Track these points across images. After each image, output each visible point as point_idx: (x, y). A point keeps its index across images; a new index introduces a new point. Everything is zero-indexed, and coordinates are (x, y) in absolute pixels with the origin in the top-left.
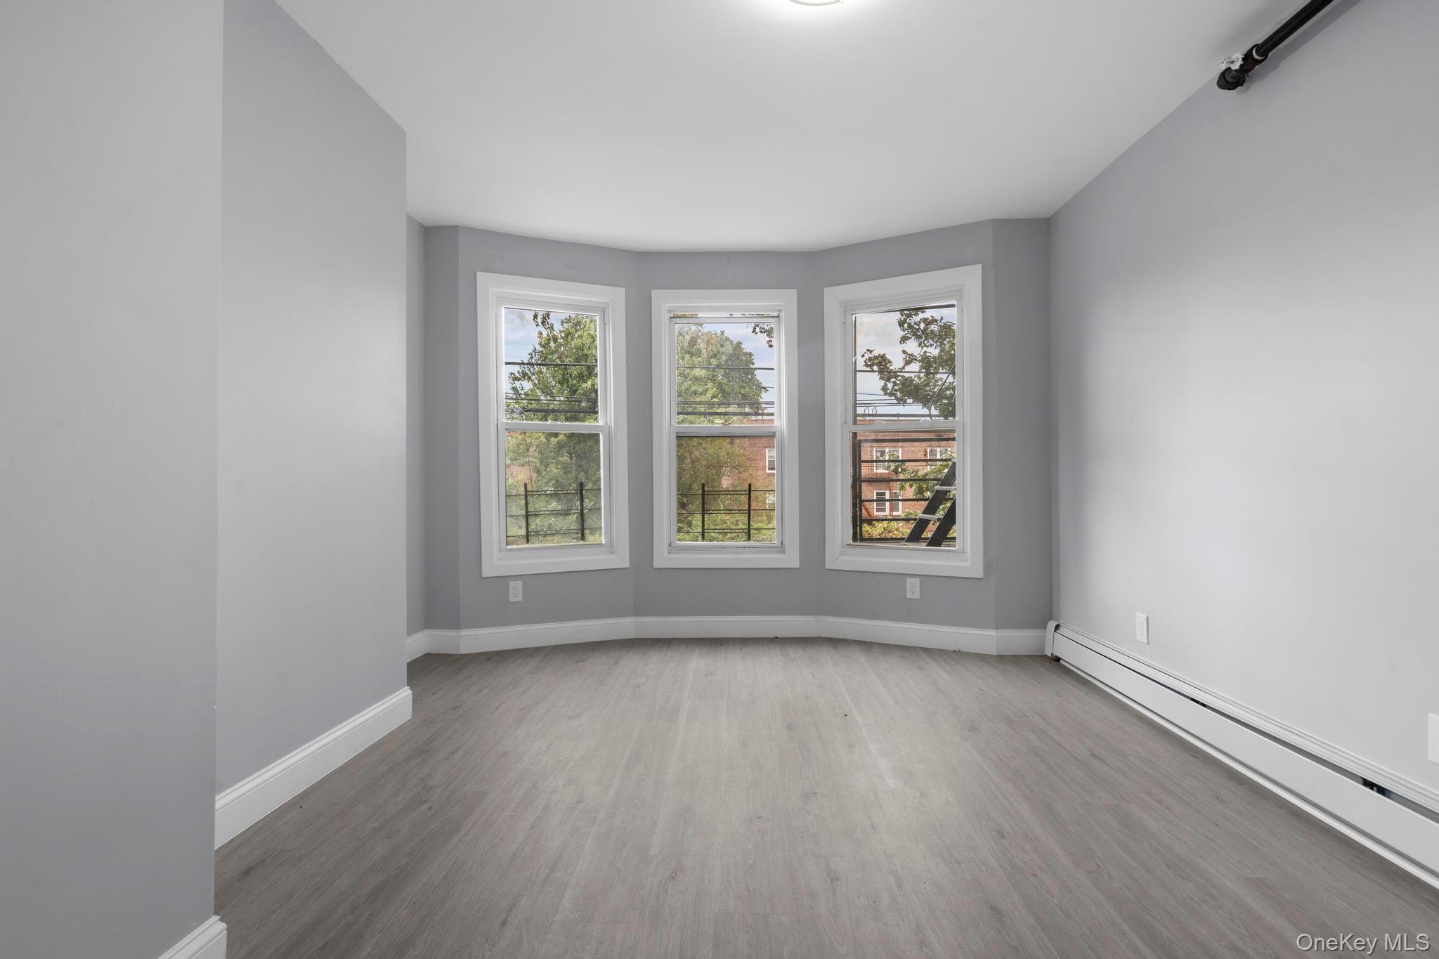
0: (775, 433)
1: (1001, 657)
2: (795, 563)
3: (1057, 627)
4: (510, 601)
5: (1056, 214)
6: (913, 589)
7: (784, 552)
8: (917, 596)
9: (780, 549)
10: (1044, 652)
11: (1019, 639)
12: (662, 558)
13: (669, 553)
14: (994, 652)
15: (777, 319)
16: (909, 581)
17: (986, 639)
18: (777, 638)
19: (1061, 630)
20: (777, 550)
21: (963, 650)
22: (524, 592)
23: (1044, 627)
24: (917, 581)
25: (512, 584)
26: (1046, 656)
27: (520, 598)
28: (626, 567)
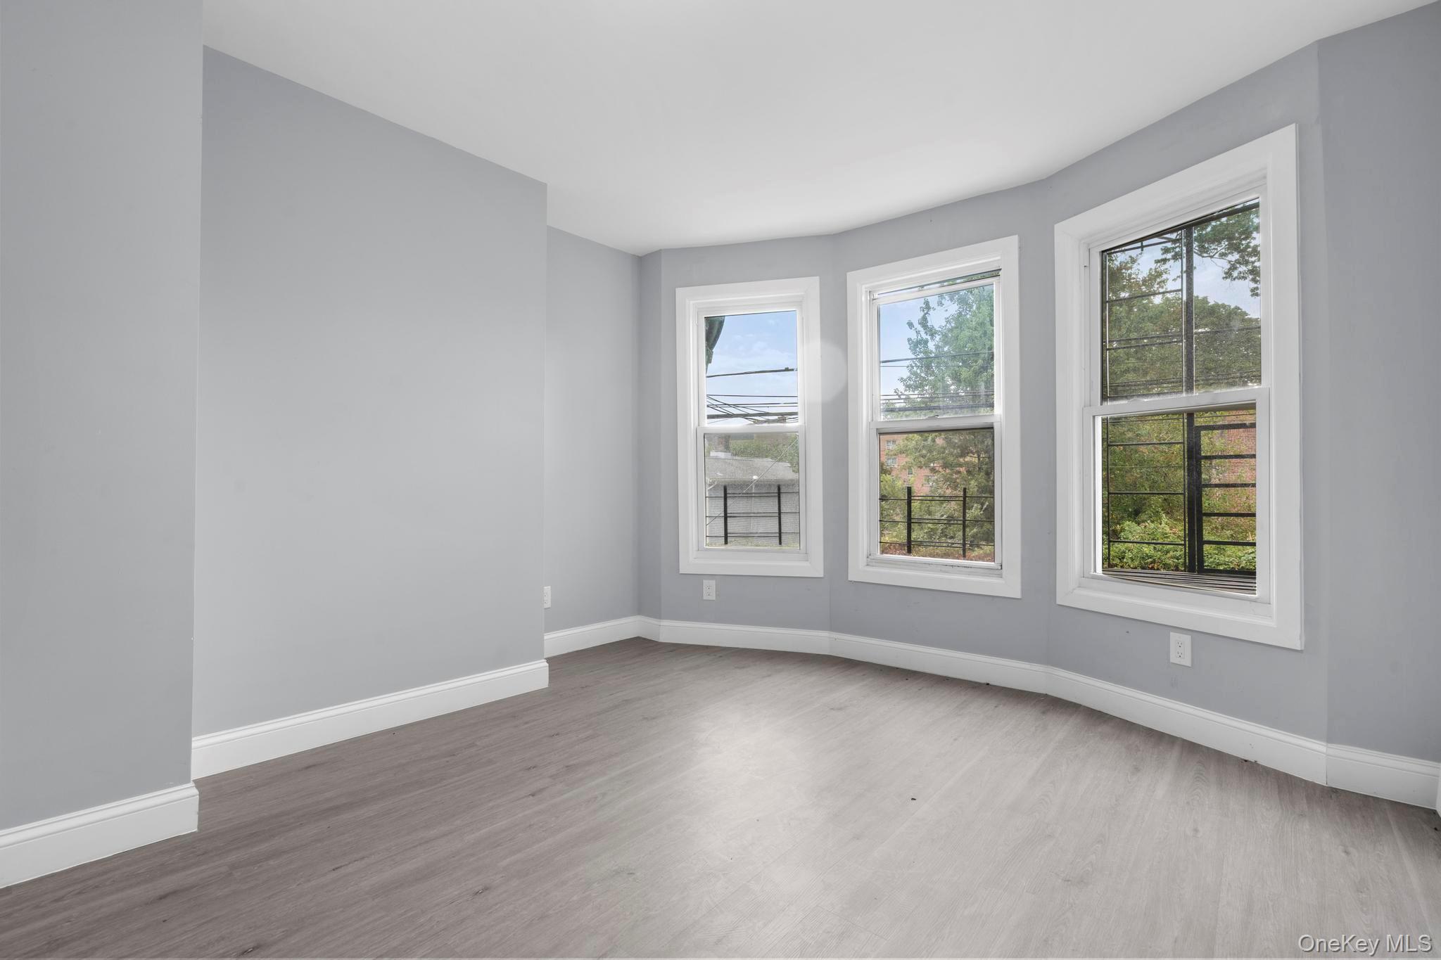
0: (993, 423)
2: (1016, 592)
4: (704, 598)
6: (1180, 651)
7: (1002, 576)
8: (1187, 661)
9: (997, 572)
12: (859, 570)
16: (1175, 637)
18: (988, 684)
20: (994, 572)
22: (717, 591)
24: (1187, 639)
25: (706, 582)
27: (713, 597)
28: (820, 576)
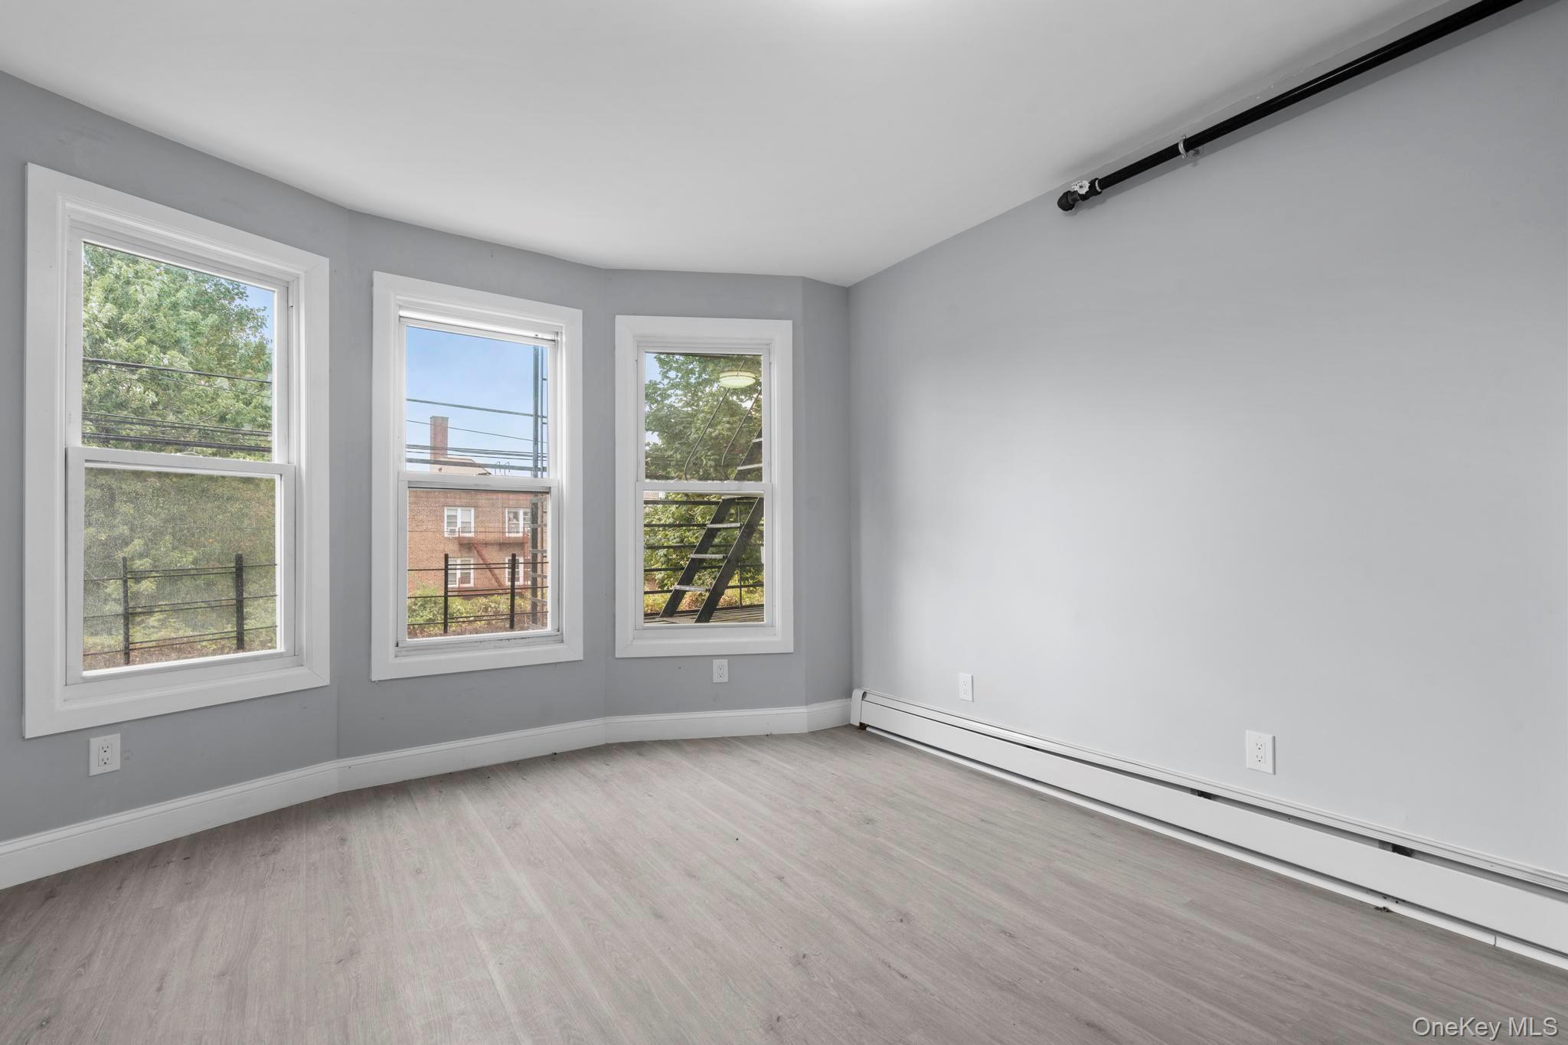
0: (550, 488)
1: (813, 733)
2: (579, 655)
3: (864, 694)
4: (95, 772)
5: (857, 285)
6: (720, 672)
7: (562, 641)
8: (725, 679)
9: (557, 638)
10: (850, 721)
11: (826, 713)
12: (386, 664)
13: (396, 656)
14: (806, 731)
15: (553, 343)
16: (716, 662)
17: (797, 717)
18: (555, 754)
19: (868, 697)
20: (553, 638)
21: (775, 732)
22: (123, 752)
23: (848, 694)
24: (724, 662)
25: (96, 743)
26: (851, 726)
27: (114, 766)
28: (326, 684)
